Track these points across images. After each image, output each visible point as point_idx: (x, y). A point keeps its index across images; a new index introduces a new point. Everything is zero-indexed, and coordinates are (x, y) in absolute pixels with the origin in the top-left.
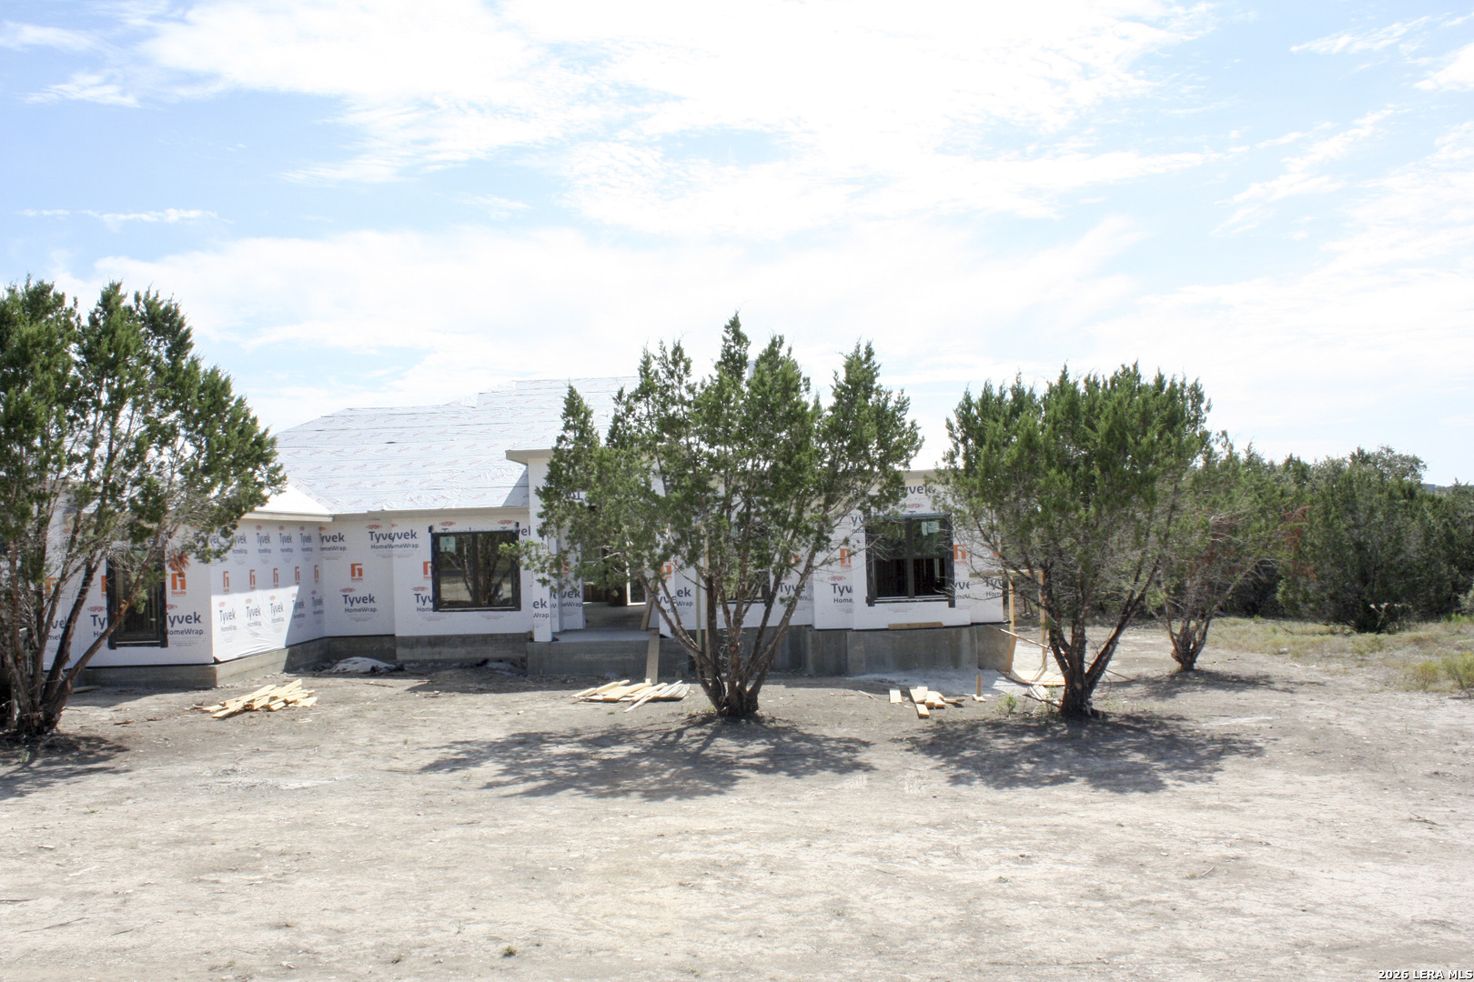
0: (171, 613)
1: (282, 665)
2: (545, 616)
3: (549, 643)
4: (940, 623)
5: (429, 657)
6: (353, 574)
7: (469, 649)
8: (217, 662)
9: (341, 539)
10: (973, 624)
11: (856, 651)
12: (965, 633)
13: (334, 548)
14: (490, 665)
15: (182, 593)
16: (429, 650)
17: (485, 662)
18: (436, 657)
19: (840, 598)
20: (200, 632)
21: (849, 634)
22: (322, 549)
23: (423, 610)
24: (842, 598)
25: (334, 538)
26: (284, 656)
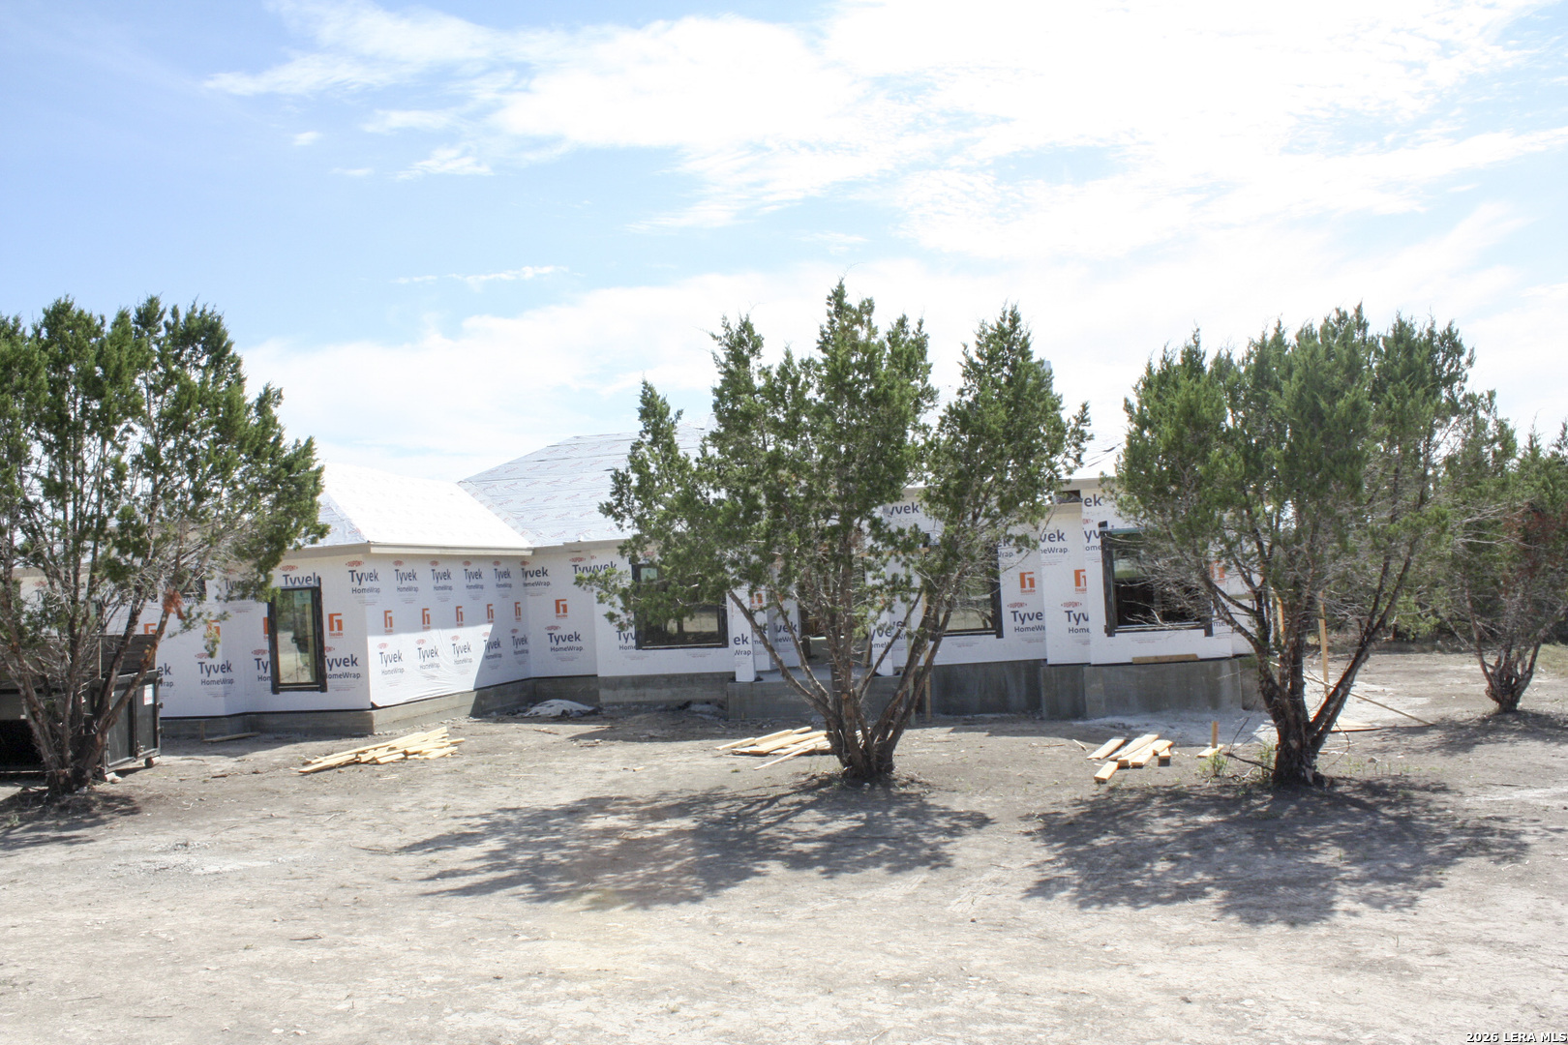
0: (329, 655)
1: (469, 710)
2: (747, 653)
3: (751, 683)
4: (1195, 656)
5: (633, 700)
6: (558, 611)
7: (676, 689)
8: (374, 707)
9: (545, 573)
10: (1236, 656)
11: (1094, 689)
12: (1226, 665)
13: (538, 584)
14: (693, 708)
15: (339, 634)
16: (632, 691)
17: (688, 704)
18: (641, 699)
19: (1075, 627)
20: (357, 676)
21: (1086, 669)
22: (525, 585)
23: (626, 648)
24: (1078, 627)
25: (537, 573)
26: (472, 699)
